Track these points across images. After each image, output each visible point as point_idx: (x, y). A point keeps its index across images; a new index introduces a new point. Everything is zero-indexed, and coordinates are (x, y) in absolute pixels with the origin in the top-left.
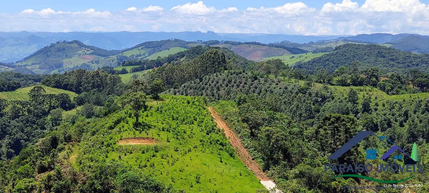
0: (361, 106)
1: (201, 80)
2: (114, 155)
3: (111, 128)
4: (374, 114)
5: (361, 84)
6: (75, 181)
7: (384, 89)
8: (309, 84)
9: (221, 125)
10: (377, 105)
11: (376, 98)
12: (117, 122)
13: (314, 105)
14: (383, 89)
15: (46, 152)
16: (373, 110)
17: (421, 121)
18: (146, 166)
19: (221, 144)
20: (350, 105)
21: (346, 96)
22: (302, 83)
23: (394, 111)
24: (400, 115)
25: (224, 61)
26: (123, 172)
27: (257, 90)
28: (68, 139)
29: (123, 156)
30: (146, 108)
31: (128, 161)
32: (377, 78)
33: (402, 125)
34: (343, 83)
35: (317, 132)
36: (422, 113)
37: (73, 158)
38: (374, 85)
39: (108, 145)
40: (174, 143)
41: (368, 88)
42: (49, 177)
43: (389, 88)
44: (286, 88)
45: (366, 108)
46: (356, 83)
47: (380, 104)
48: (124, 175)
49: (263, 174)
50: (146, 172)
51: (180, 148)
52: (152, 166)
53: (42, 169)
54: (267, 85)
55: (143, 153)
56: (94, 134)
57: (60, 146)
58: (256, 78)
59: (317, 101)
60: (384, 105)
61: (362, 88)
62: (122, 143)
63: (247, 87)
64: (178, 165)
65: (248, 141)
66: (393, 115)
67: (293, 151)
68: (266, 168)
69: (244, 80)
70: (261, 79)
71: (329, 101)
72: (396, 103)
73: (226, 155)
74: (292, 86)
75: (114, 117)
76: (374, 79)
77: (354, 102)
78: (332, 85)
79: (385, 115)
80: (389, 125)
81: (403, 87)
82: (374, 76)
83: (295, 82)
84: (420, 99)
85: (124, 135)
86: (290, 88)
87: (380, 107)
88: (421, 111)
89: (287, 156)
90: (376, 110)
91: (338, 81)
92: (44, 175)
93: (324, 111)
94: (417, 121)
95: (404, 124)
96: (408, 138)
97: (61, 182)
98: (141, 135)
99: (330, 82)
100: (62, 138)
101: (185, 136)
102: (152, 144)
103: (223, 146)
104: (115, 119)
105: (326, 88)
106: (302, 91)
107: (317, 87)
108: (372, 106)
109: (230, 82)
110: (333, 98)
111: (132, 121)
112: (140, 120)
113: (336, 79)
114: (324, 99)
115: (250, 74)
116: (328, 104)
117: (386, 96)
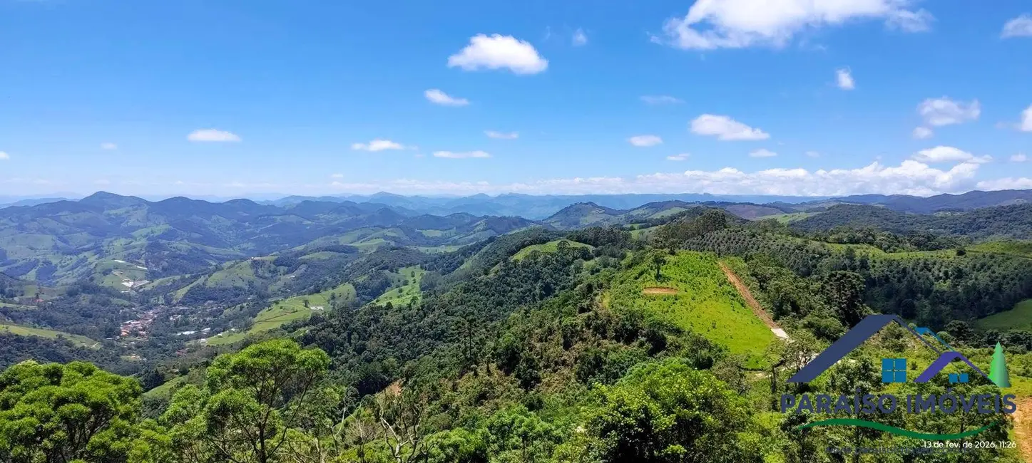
0: (858, 263)
1: (703, 237)
2: (639, 302)
3: (636, 278)
4: (872, 270)
5: (857, 242)
6: (609, 321)
7: (882, 247)
8: (805, 242)
9: (732, 278)
10: (874, 262)
11: (874, 256)
12: (641, 274)
13: (811, 260)
14: (880, 247)
15: (584, 296)
16: (871, 266)
17: (919, 278)
18: (667, 312)
19: (733, 295)
20: (847, 262)
21: (843, 252)
22: (799, 241)
23: (892, 268)
24: (898, 272)
25: (724, 220)
26: (650, 316)
27: (756, 247)
28: (600, 286)
29: (648, 302)
30: (665, 262)
31: (652, 307)
32: (873, 237)
33: (900, 281)
34: (840, 242)
35: (823, 287)
36: (921, 271)
37: (606, 302)
38: (871, 243)
39: (635, 293)
40: (691, 293)
41: (865, 246)
42: (589, 317)
43: (886, 246)
44: (783, 245)
45: (864, 264)
46: (853, 241)
47: (878, 261)
48: (651, 318)
49: (773, 323)
50: (668, 316)
51: (697, 297)
52: (673, 311)
53: (582, 310)
54: (765, 242)
55: (665, 300)
56: (622, 283)
57: (595, 292)
58: (754, 236)
59: (814, 258)
60: (882, 263)
61: (859, 246)
62: (645, 292)
63: (745, 243)
64: (695, 313)
65: (758, 294)
66: (891, 272)
67: (802, 303)
68: (776, 319)
69: (742, 238)
70: (759, 237)
71: (826, 257)
72: (894, 260)
73: (738, 305)
74: (789, 244)
75: (639, 269)
76: (871, 238)
77: (852, 259)
78: (829, 243)
79: (883, 271)
80: (887, 281)
81: (901, 245)
82: (871, 235)
83: (792, 239)
84: (918, 258)
85: (648, 284)
86: (786, 246)
87: (878, 264)
88: (919, 269)
89: (795, 307)
90: (874, 266)
91: (835, 239)
92: (586, 315)
93: (821, 266)
94: (915, 277)
95: (902, 280)
96: (906, 294)
97: (598, 322)
98: (662, 285)
99: (826, 240)
100: (595, 285)
101: (700, 287)
102: (672, 293)
103: (735, 296)
104: (640, 271)
105: (824, 246)
106: (800, 248)
107: (815, 244)
108: (870, 263)
109: (729, 239)
110: (830, 255)
111: (653, 273)
112: (661, 272)
113: (832, 237)
114: (822, 255)
115: (748, 231)
116: (825, 261)
117: (883, 254)
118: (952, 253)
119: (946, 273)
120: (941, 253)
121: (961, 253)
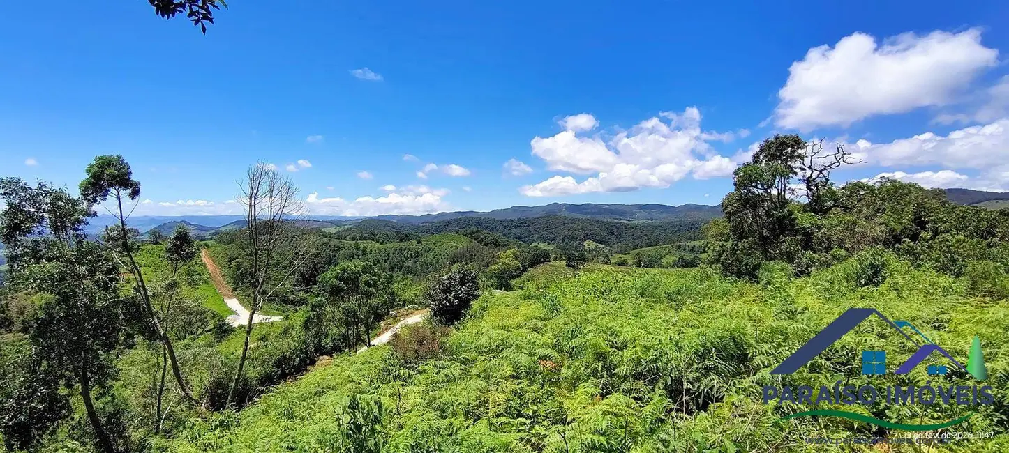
4: (370, 256)
9: (207, 261)
10: (371, 250)
19: (199, 274)
32: (375, 236)
33: (385, 262)
34: (353, 239)
38: (373, 240)
41: (370, 241)
45: (365, 253)
46: (361, 239)
49: (231, 294)
54: (302, 241)
59: (334, 250)
63: (288, 243)
65: (226, 271)
68: (234, 290)
76: (373, 236)
77: (357, 249)
80: (378, 262)
87: (373, 252)
94: (394, 259)
106: (325, 244)
108: (368, 251)
114: (339, 248)
116: (342, 252)
117: (378, 245)
118: (415, 242)
119: (411, 255)
120: (409, 243)
121: (419, 242)
